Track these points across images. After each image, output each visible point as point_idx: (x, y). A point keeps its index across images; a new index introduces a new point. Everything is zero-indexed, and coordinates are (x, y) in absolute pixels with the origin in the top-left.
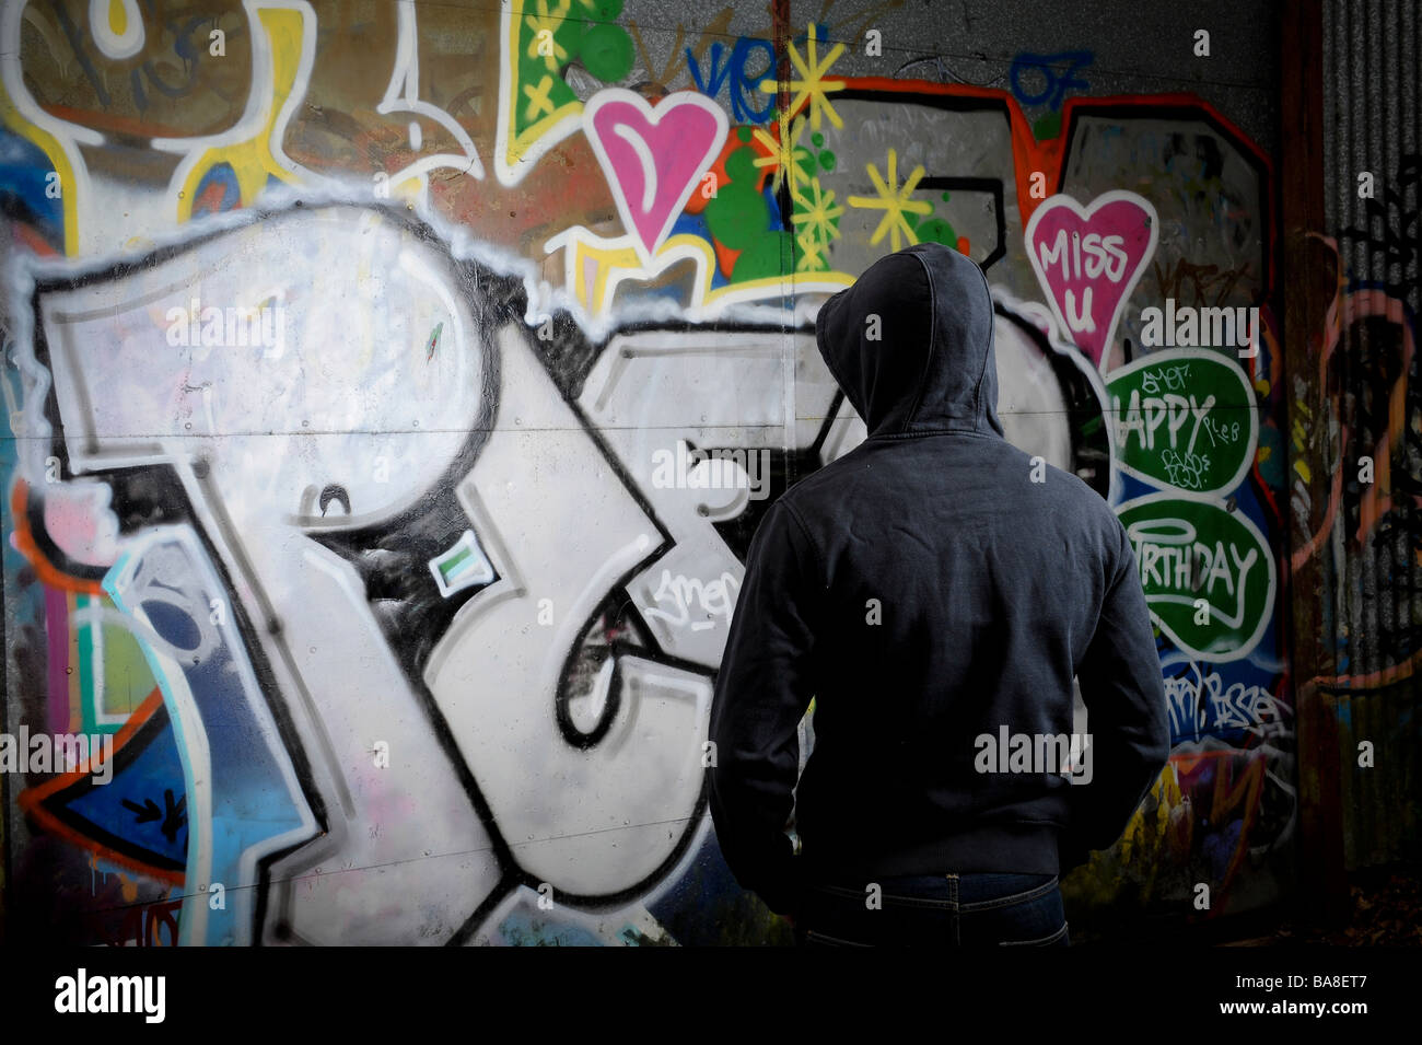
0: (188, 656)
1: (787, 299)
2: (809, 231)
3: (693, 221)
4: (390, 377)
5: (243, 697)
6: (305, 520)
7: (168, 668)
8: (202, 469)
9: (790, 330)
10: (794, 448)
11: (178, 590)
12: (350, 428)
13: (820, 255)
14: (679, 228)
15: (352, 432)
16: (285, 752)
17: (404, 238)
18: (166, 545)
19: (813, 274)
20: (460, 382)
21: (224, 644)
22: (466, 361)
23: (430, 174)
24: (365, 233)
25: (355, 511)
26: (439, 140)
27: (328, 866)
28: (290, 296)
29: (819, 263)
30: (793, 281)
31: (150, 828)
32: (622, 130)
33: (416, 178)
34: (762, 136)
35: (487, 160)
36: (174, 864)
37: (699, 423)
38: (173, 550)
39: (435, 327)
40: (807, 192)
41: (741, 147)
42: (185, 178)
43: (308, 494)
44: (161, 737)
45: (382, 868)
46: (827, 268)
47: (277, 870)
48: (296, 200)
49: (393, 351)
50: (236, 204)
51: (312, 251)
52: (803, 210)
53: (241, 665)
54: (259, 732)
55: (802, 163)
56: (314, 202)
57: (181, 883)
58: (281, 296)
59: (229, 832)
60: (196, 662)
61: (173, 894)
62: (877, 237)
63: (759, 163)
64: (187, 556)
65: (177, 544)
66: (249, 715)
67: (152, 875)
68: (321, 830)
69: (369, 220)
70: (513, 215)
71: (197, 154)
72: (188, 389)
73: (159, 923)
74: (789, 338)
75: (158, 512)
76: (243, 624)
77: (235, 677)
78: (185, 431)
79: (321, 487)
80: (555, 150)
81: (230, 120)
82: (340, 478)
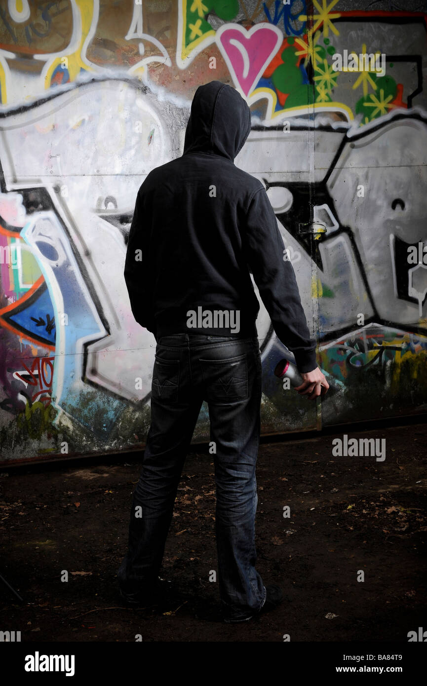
0: (54, 263)
1: (311, 115)
2: (322, 84)
3: (266, 82)
4: (133, 152)
5: (76, 280)
6: (99, 211)
7: (46, 267)
8: (57, 189)
9: (312, 129)
10: (314, 181)
11: (49, 237)
12: (116, 173)
13: (327, 95)
14: (260, 85)
15: (117, 175)
16: (93, 302)
17: (137, 93)
18: (44, 219)
19: (323, 103)
20: (162, 154)
21: (68, 259)
22: (165, 145)
23: (148, 65)
24: (121, 91)
25: (119, 208)
26: (152, 50)
27: (111, 348)
28: (91, 118)
29: (327, 98)
30: (314, 107)
31: (41, 328)
32: (234, 42)
33: (142, 67)
34: (299, 41)
35: (173, 58)
36: (50, 343)
37: (269, 171)
38: (47, 221)
39: (151, 130)
40: (322, 66)
41: (289, 46)
42: (48, 71)
43: (100, 200)
44: (44, 294)
45: (132, 350)
46: (330, 100)
47: (91, 348)
48: (92, 78)
49: (134, 141)
50: (67, 80)
51: (99, 100)
52: (319, 74)
53: (74, 267)
54: (82, 294)
55: (318, 53)
56: (99, 79)
57: (54, 350)
58: (87, 119)
59: (72, 332)
60: (57, 266)
61: (51, 354)
62: (356, 85)
63: (298, 54)
64: (52, 224)
65: (48, 219)
66: (79, 287)
67: (43, 346)
68: (107, 334)
69: (122, 86)
70: (184, 81)
71: (51, 60)
72: (51, 157)
73: (46, 365)
74: (312, 133)
75: (40, 206)
76: (75, 252)
77: (72, 272)
78: (50, 174)
79: (105, 197)
80: (203, 52)
81: (65, 46)
82: (113, 193)
